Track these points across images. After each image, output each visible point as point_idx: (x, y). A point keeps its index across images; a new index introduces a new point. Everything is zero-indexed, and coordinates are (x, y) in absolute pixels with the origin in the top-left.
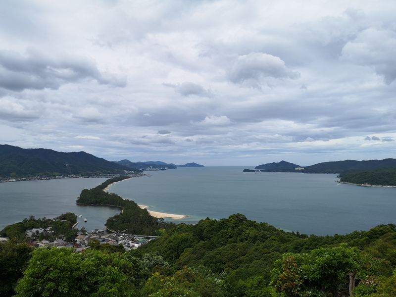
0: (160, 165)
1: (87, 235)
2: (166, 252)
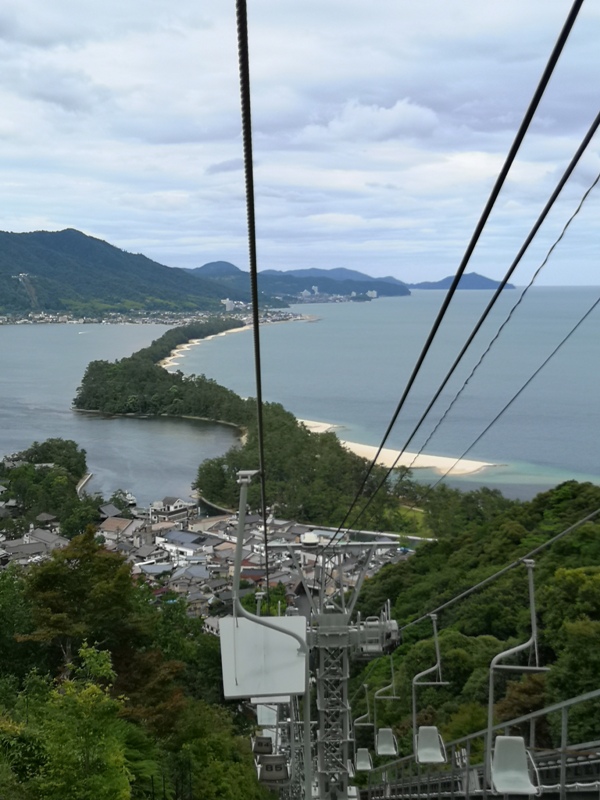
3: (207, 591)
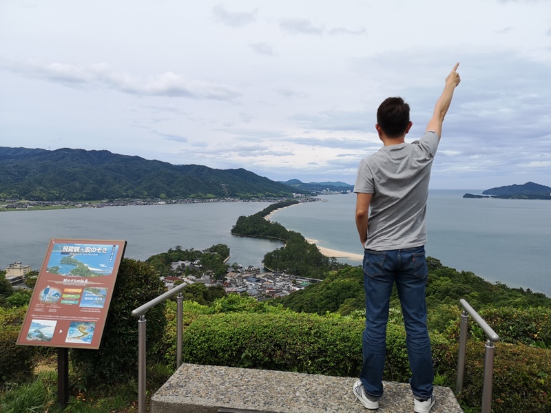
0: (341, 187)
1: (239, 272)
2: (322, 301)
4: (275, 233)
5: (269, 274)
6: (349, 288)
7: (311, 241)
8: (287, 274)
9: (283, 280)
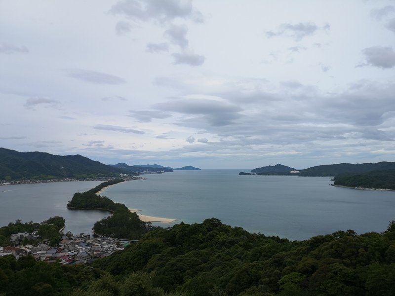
0: (157, 168)
1: (72, 239)
2: (135, 258)
3: (85, 260)
4: (105, 205)
5: (98, 239)
6: (155, 246)
7: (133, 210)
8: (112, 237)
9: (109, 243)
